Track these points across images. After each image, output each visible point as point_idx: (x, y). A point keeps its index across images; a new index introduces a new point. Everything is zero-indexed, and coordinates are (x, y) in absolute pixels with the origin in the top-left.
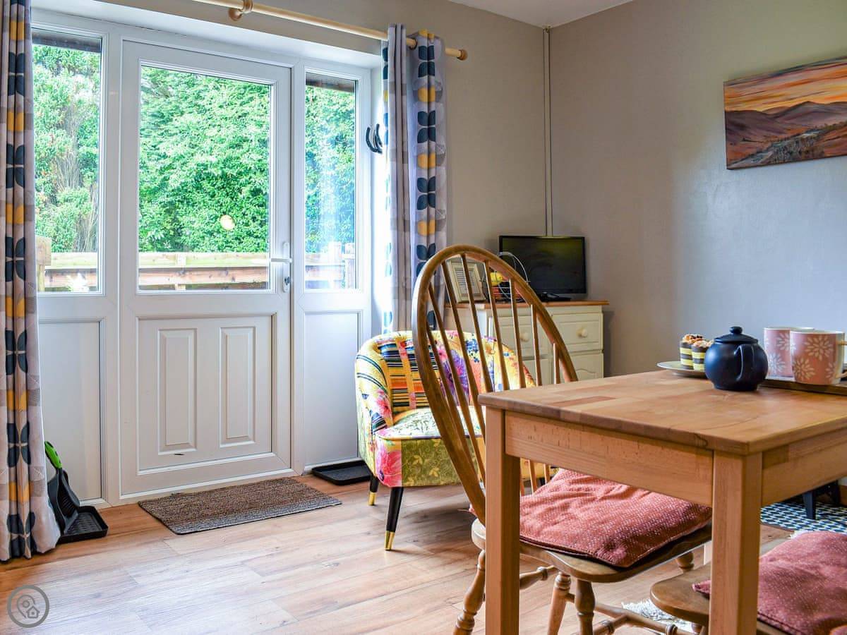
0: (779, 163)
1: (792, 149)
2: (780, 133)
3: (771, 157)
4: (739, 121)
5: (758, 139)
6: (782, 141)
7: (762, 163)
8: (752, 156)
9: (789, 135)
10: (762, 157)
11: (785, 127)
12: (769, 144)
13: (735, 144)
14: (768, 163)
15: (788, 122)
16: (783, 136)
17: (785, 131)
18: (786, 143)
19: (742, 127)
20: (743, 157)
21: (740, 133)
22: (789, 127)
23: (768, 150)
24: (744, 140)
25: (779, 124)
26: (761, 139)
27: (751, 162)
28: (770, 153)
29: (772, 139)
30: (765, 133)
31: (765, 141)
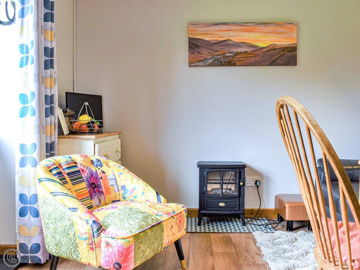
0: (215, 66)
2: (216, 52)
3: (211, 62)
4: (196, 43)
5: (205, 53)
6: (216, 55)
7: (207, 65)
8: (202, 61)
9: (220, 53)
10: (207, 62)
11: (218, 49)
12: (211, 56)
13: (193, 54)
14: (210, 65)
15: (220, 47)
16: (218, 53)
17: (218, 51)
18: (219, 57)
19: (198, 47)
20: (198, 61)
21: (197, 49)
22: (221, 50)
23: (210, 59)
24: (198, 53)
25: (216, 47)
26: (207, 53)
27: (201, 63)
28: (211, 61)
29: (212, 54)
30: (209, 51)
31: (209, 54)
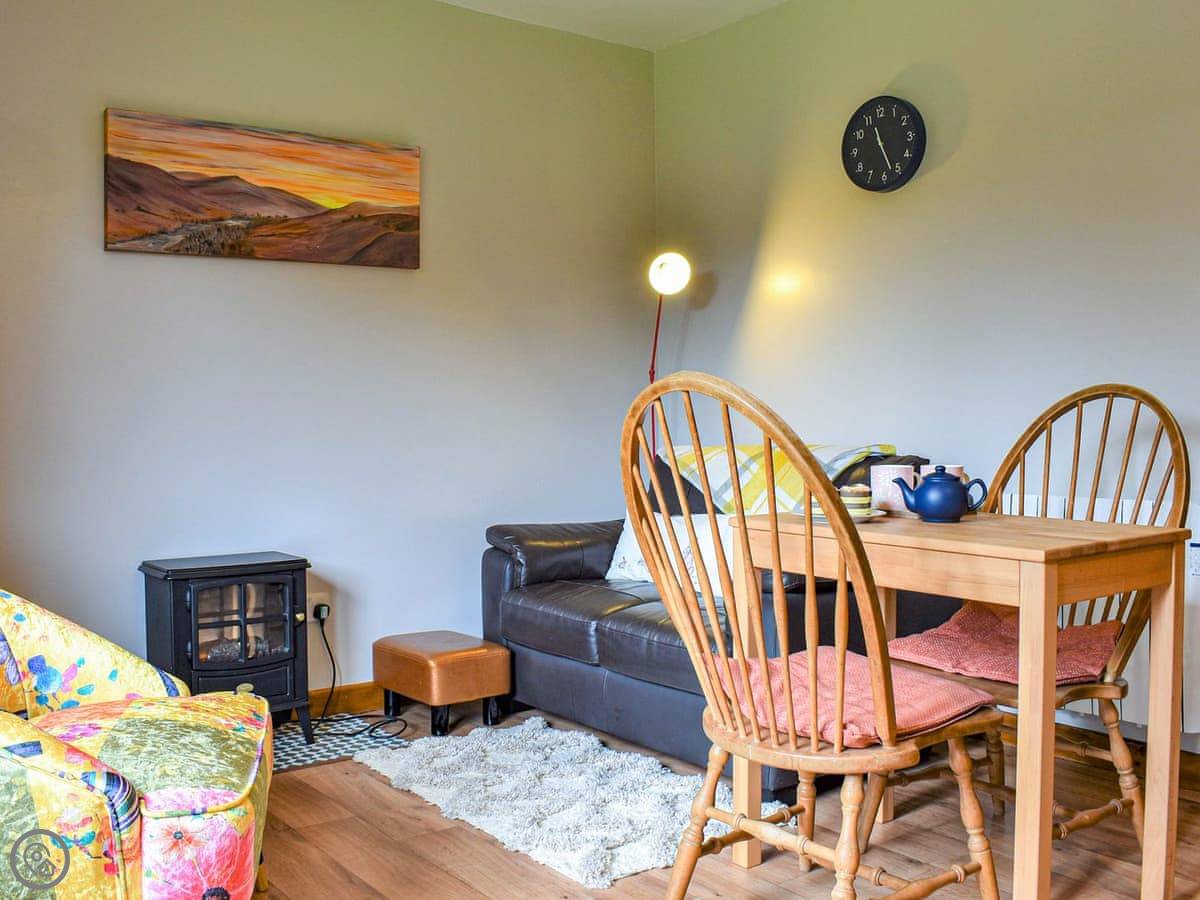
0: (192, 255)
1: (210, 238)
2: (196, 210)
3: (182, 242)
4: (133, 178)
5: (161, 211)
6: (197, 222)
7: (167, 249)
8: (152, 235)
9: (208, 216)
10: (167, 241)
11: (202, 203)
12: (178, 224)
13: (124, 212)
14: (176, 251)
15: (207, 197)
16: (200, 217)
17: (202, 210)
18: (203, 227)
19: (137, 188)
20: (137, 235)
21: (134, 196)
22: (208, 205)
23: (175, 232)
24: (139, 209)
25: (196, 197)
26: (166, 213)
27: (149, 244)
28: (179, 238)
29: (184, 218)
30: (172, 205)
31: (172, 217)
